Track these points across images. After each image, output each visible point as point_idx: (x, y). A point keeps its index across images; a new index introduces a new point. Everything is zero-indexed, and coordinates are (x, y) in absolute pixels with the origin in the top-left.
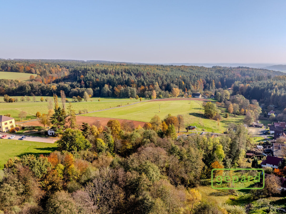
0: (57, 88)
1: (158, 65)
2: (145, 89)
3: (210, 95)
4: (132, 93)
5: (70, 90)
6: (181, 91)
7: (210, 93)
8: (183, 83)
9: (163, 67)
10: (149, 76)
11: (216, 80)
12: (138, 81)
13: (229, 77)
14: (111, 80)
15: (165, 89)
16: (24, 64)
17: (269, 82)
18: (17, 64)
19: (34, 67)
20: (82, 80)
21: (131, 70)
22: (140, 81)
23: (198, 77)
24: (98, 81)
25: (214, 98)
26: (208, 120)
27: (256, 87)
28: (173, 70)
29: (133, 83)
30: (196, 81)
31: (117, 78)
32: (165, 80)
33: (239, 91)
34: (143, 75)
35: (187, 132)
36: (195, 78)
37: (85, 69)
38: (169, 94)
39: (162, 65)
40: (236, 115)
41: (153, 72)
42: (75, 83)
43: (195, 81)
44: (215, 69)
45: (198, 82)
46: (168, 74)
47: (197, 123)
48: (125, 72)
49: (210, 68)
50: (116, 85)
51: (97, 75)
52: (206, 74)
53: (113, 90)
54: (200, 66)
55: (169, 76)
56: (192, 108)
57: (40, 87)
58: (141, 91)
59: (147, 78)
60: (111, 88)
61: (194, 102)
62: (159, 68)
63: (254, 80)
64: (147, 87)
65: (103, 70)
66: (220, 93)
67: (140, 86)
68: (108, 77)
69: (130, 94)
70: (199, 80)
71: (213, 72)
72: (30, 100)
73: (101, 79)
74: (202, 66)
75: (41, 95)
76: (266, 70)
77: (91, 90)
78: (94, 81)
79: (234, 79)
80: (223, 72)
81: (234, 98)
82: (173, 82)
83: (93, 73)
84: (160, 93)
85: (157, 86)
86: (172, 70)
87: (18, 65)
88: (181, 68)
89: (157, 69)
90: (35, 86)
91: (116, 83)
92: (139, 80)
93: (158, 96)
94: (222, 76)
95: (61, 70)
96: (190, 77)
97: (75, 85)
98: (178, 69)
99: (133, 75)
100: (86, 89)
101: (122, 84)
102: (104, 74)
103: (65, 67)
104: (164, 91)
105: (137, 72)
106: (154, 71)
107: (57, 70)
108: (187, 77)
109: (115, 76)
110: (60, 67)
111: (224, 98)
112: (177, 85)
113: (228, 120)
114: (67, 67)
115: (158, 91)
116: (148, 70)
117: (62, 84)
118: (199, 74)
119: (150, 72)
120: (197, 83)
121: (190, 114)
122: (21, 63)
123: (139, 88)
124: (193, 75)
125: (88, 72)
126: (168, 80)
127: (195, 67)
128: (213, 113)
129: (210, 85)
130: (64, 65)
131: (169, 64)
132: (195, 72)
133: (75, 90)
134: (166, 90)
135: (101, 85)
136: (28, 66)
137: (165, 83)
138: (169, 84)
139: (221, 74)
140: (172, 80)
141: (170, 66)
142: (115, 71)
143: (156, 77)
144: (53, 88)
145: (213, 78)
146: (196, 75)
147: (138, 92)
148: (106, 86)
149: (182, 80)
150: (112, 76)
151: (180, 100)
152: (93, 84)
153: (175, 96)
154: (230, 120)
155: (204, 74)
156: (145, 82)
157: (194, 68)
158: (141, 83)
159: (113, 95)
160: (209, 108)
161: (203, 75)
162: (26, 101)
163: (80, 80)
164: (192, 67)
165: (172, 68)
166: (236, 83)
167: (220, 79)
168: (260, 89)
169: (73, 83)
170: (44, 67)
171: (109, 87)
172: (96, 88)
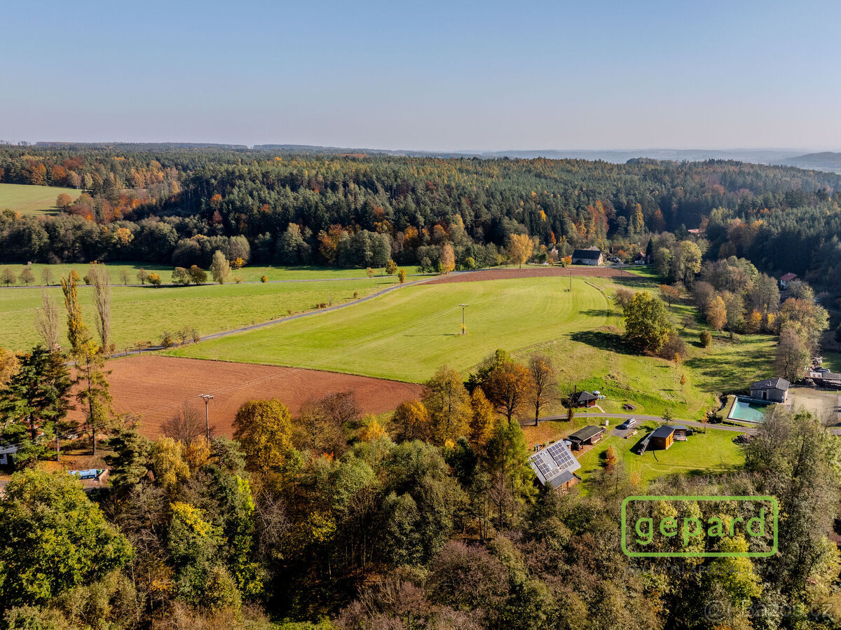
0: (133, 236)
1: (462, 159)
2: (418, 236)
3: (631, 254)
4: (378, 250)
5: (176, 242)
6: (537, 241)
7: (631, 249)
8: (544, 216)
9: (480, 163)
10: (432, 193)
11: (646, 204)
12: (397, 211)
13: (688, 194)
14: (310, 208)
15: (485, 237)
16: (49, 159)
17: (829, 213)
18: (24, 158)
19: (77, 167)
20: (215, 210)
21: (374, 176)
22: (404, 212)
23: (590, 194)
24: (267, 211)
25: (645, 267)
26: (641, 359)
27: (787, 230)
28: (510, 172)
29: (383, 217)
30: (583, 209)
31: (330, 202)
32: (486, 207)
33: (730, 242)
34: (413, 190)
35: (569, 420)
36: (579, 200)
37: (231, 174)
38: (499, 252)
39: (475, 158)
40: (736, 336)
41: (446, 182)
42: (191, 221)
43: (580, 210)
44: (638, 167)
45: (589, 211)
46: (493, 185)
47: (603, 375)
48: (357, 182)
49: (622, 167)
50: (326, 224)
51: (265, 193)
52: (614, 185)
53: (314, 241)
54: (591, 159)
55: (498, 194)
56: (581, 312)
57: (79, 233)
58: (407, 243)
59: (427, 199)
60: (308, 235)
61: (583, 282)
62: (465, 167)
63: (773, 203)
64: (424, 231)
65: (286, 177)
66: (667, 251)
67: (403, 229)
68: (301, 199)
69: (369, 253)
70: (594, 205)
71: (636, 178)
72: (32, 280)
73: (275, 207)
74: (600, 160)
75: (82, 259)
76: (792, 168)
77: (242, 242)
78: (255, 211)
79: (704, 198)
80: (667, 178)
81: (720, 270)
82: (510, 213)
83: (254, 186)
84: (468, 252)
85: (459, 225)
86: (507, 174)
87: (27, 160)
88: (535, 168)
89: (459, 169)
90: (62, 232)
91: (324, 217)
92: (402, 206)
93: (462, 263)
94: (665, 192)
95: (164, 177)
96: (566, 196)
97: (191, 225)
98: (524, 169)
99: (381, 191)
100: (226, 238)
101: (343, 221)
102: (288, 188)
103: (176, 165)
104: (479, 246)
105: (396, 181)
106: (448, 177)
107: (151, 177)
108: (555, 196)
109: (322, 194)
110: (160, 165)
111: (682, 266)
112: (522, 221)
113: (709, 357)
114: (182, 165)
115: (460, 243)
116: (431, 174)
117: (152, 222)
118: (591, 185)
119: (438, 180)
120: (589, 213)
121: (577, 337)
122: (41, 155)
123: (400, 234)
124: (575, 187)
125: (238, 182)
126: (494, 208)
127: (577, 162)
128: (657, 333)
129: (628, 220)
130: (173, 161)
131: (497, 153)
132: (580, 178)
133: (190, 242)
134: (487, 240)
135: (277, 223)
136: (58, 163)
137: (486, 216)
138: (498, 221)
139: (663, 186)
140: (508, 207)
141: (500, 160)
142: (324, 178)
143: (457, 196)
144: (122, 236)
145: (636, 199)
146: (581, 189)
147: (397, 247)
148: (294, 229)
149: (539, 206)
150: (313, 196)
151: (534, 276)
152: (250, 221)
153: (519, 262)
154: (717, 357)
155: (608, 186)
156: (418, 215)
157: (574, 166)
158: (406, 217)
159: (314, 258)
160: (644, 315)
161: (606, 188)
162: (18, 282)
163: (211, 208)
164: (568, 162)
165: (505, 168)
166: (718, 213)
167: (659, 201)
168: (803, 237)
169: (187, 220)
170: (109, 166)
171: (302, 233)
172: (260, 235)
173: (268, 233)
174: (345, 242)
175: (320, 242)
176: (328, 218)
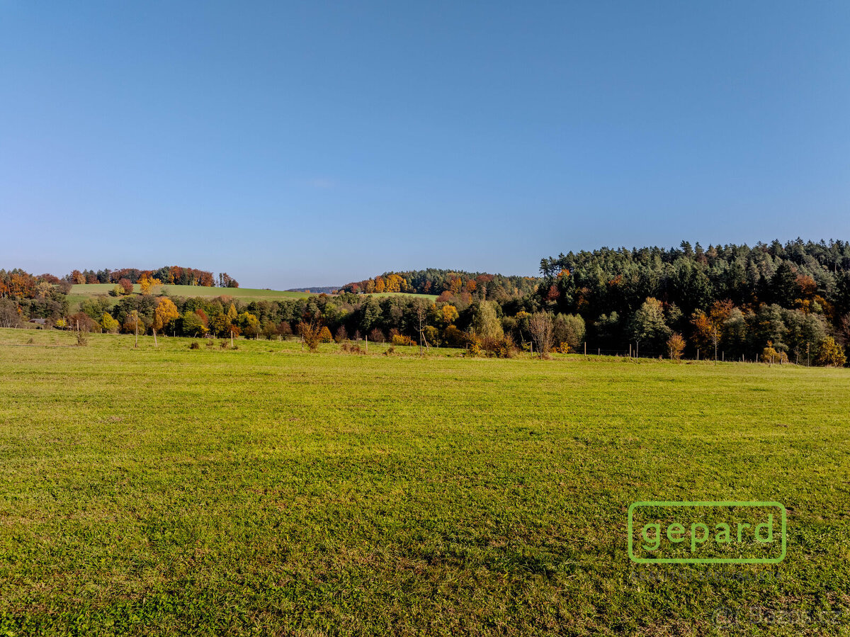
24: (618, 283)
53: (684, 325)
60: (675, 317)
73: (631, 278)
77: (576, 322)
78: (603, 284)
91: (703, 290)
135: (629, 299)
136: (473, 278)
144: (446, 313)
148: (652, 307)
152: (593, 297)
171: (666, 313)
172: (604, 315)
173: (614, 313)
174: (735, 325)
175: (695, 327)
176: (710, 292)
